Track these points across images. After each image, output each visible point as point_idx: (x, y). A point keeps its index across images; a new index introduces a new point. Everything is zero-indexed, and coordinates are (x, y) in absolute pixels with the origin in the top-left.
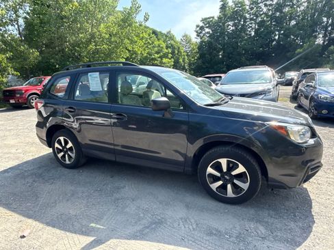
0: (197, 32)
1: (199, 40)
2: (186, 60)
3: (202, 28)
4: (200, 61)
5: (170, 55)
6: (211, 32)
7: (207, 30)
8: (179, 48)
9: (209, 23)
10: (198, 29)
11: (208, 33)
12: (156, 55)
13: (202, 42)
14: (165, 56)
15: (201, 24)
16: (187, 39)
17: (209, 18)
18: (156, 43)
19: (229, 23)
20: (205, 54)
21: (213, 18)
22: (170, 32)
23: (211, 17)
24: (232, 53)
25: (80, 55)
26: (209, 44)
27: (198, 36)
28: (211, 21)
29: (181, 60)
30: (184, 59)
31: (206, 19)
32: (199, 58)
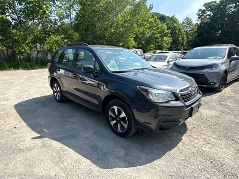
0: (198, 15)
1: (199, 22)
2: (185, 38)
3: (203, 12)
4: (197, 39)
5: (169, 35)
6: (212, 14)
7: (208, 13)
8: (180, 29)
9: (210, 7)
10: (200, 12)
11: (209, 15)
12: (158, 35)
13: (201, 23)
14: (166, 35)
15: (203, 8)
16: (188, 21)
17: (211, 3)
18: (160, 26)
19: (231, 6)
20: (203, 33)
21: (215, 2)
22: (174, 16)
23: (213, 2)
24: (229, 32)
25: (104, 36)
26: (208, 24)
27: (199, 18)
28: (213, 5)
29: (180, 38)
30: (183, 37)
31: (208, 3)
32: (196, 37)
